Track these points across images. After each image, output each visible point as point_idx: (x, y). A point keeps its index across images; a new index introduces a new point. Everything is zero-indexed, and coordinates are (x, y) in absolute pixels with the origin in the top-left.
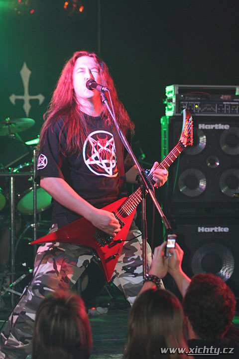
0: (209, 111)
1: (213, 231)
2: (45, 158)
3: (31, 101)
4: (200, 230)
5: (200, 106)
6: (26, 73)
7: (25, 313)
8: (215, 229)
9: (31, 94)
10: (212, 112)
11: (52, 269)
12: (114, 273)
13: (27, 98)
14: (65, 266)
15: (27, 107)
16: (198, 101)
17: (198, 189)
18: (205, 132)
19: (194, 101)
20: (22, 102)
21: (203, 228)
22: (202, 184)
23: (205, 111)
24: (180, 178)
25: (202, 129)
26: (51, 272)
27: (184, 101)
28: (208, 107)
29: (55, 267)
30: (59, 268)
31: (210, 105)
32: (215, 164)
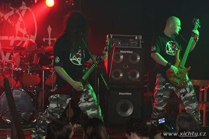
0: (125, 46)
1: (125, 94)
2: (58, 58)
3: (51, 41)
4: (120, 94)
5: (121, 43)
6: (50, 29)
7: (46, 121)
8: (126, 94)
9: (51, 38)
10: (126, 46)
11: (56, 106)
12: (81, 102)
13: (50, 39)
14: (62, 104)
15: (50, 43)
16: (120, 41)
17: (119, 77)
18: (123, 54)
19: (119, 41)
20: (48, 41)
21: (121, 93)
22: (121, 75)
23: (123, 46)
24: (112, 73)
25: (121, 53)
26: (56, 107)
27: (114, 41)
28: (124, 44)
29: (58, 105)
30: (59, 105)
31: (125, 43)
32: (127, 67)
